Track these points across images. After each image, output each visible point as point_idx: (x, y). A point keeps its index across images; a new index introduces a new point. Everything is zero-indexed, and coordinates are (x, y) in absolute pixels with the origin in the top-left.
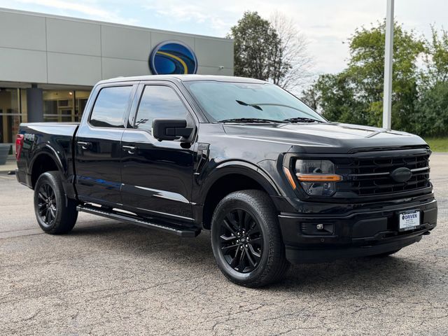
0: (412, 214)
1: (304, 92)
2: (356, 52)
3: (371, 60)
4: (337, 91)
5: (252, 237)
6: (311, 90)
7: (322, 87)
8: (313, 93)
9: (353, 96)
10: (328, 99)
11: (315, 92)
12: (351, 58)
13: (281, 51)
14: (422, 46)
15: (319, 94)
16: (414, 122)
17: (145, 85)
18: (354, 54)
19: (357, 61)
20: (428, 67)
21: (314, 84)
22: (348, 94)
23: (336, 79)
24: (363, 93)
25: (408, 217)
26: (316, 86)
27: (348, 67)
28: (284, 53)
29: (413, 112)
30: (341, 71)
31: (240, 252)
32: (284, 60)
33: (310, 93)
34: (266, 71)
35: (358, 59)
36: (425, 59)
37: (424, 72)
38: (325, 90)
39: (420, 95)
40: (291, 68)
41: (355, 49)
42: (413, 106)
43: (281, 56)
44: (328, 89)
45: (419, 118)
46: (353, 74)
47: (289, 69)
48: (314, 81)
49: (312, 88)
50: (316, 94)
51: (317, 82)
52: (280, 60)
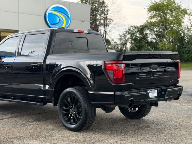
1: (120, 35)
2: (151, 13)
3: (159, 18)
4: (139, 35)
6: (124, 34)
7: (130, 32)
8: (125, 35)
11: (126, 35)
12: (148, 17)
13: (108, 11)
14: (186, 11)
15: (128, 36)
16: (183, 53)
18: (150, 14)
19: (151, 18)
20: (190, 23)
22: (145, 37)
23: (139, 28)
24: (154, 36)
26: (127, 32)
27: (146, 22)
29: (183, 47)
30: (142, 24)
32: (109, 16)
33: (123, 35)
34: (98, 22)
35: (153, 17)
36: (189, 19)
37: (189, 26)
38: (132, 34)
39: (186, 39)
40: (113, 21)
41: (150, 12)
42: (183, 45)
43: (107, 15)
44: (134, 33)
45: (186, 51)
46: (149, 26)
47: (112, 22)
48: (126, 29)
49: (125, 33)
50: (127, 36)
51: (127, 30)
52: (107, 17)
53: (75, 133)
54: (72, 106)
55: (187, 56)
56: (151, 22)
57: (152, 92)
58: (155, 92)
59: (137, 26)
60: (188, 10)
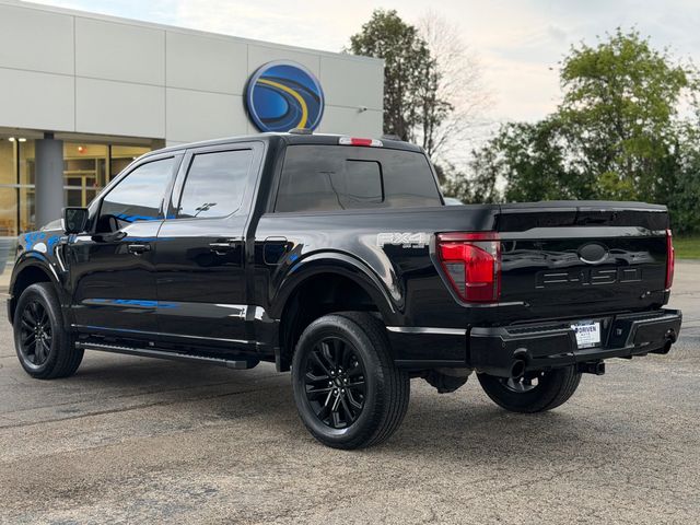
1: (474, 152)
2: (570, 85)
3: (598, 100)
4: (534, 152)
6: (486, 149)
7: (505, 142)
8: (490, 153)
9: (561, 159)
10: (521, 167)
11: (494, 151)
12: (564, 95)
13: (436, 77)
14: (683, 76)
15: (501, 156)
18: (569, 88)
19: (573, 100)
21: (492, 139)
22: (553, 157)
23: (533, 131)
26: (495, 142)
27: (556, 110)
28: (441, 83)
29: (673, 190)
30: (543, 118)
32: (439, 95)
33: (484, 153)
35: (579, 96)
36: (691, 100)
37: (692, 123)
38: (512, 149)
39: (685, 164)
40: (451, 109)
41: (569, 79)
42: (674, 181)
43: (435, 90)
44: (519, 147)
45: (684, 201)
46: (566, 123)
47: (449, 111)
48: (493, 133)
49: (489, 145)
50: (495, 156)
51: (497, 135)
52: (434, 96)
53: (346, 453)
54: (336, 372)
55: (686, 216)
56: (573, 113)
57: (584, 330)
58: (594, 329)
59: (529, 123)
60: (690, 72)
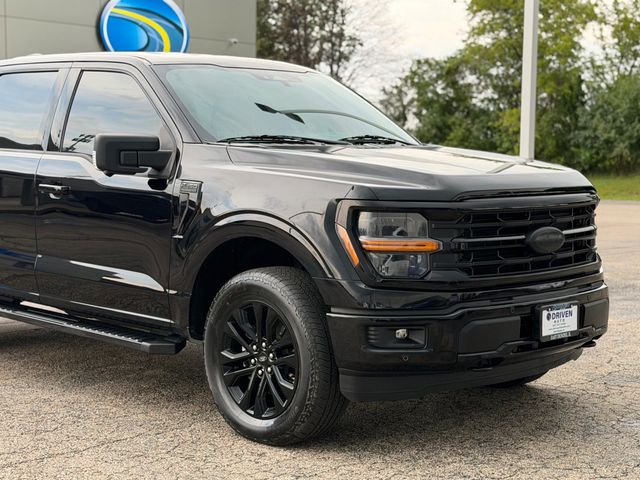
0: (564, 310)
1: (384, 90)
2: (477, 19)
3: (503, 34)
4: (443, 89)
5: (279, 353)
6: (397, 87)
7: (416, 80)
8: (400, 92)
9: (472, 97)
10: (427, 104)
11: (405, 89)
12: (469, 29)
14: (592, 10)
15: (412, 93)
16: (577, 146)
17: (82, 71)
18: (476, 22)
19: (479, 34)
20: (604, 48)
21: (403, 76)
22: (462, 95)
23: (442, 68)
24: (489, 93)
25: (558, 315)
26: (406, 80)
27: (462, 46)
28: (348, 18)
29: (577, 128)
30: (451, 54)
31: (257, 380)
32: (348, 31)
33: (395, 91)
34: (316, 49)
35: (483, 31)
36: (598, 34)
37: (596, 58)
38: (421, 88)
39: (589, 100)
40: (361, 45)
41: (475, 12)
42: (577, 118)
43: (343, 24)
44: (428, 85)
45: (586, 139)
46: (475, 58)
47: (358, 47)
48: (404, 71)
49: (399, 83)
50: (406, 94)
51: (407, 73)
52: (342, 30)
55: (588, 154)
56: (480, 47)
59: (437, 59)
60: (596, 5)
